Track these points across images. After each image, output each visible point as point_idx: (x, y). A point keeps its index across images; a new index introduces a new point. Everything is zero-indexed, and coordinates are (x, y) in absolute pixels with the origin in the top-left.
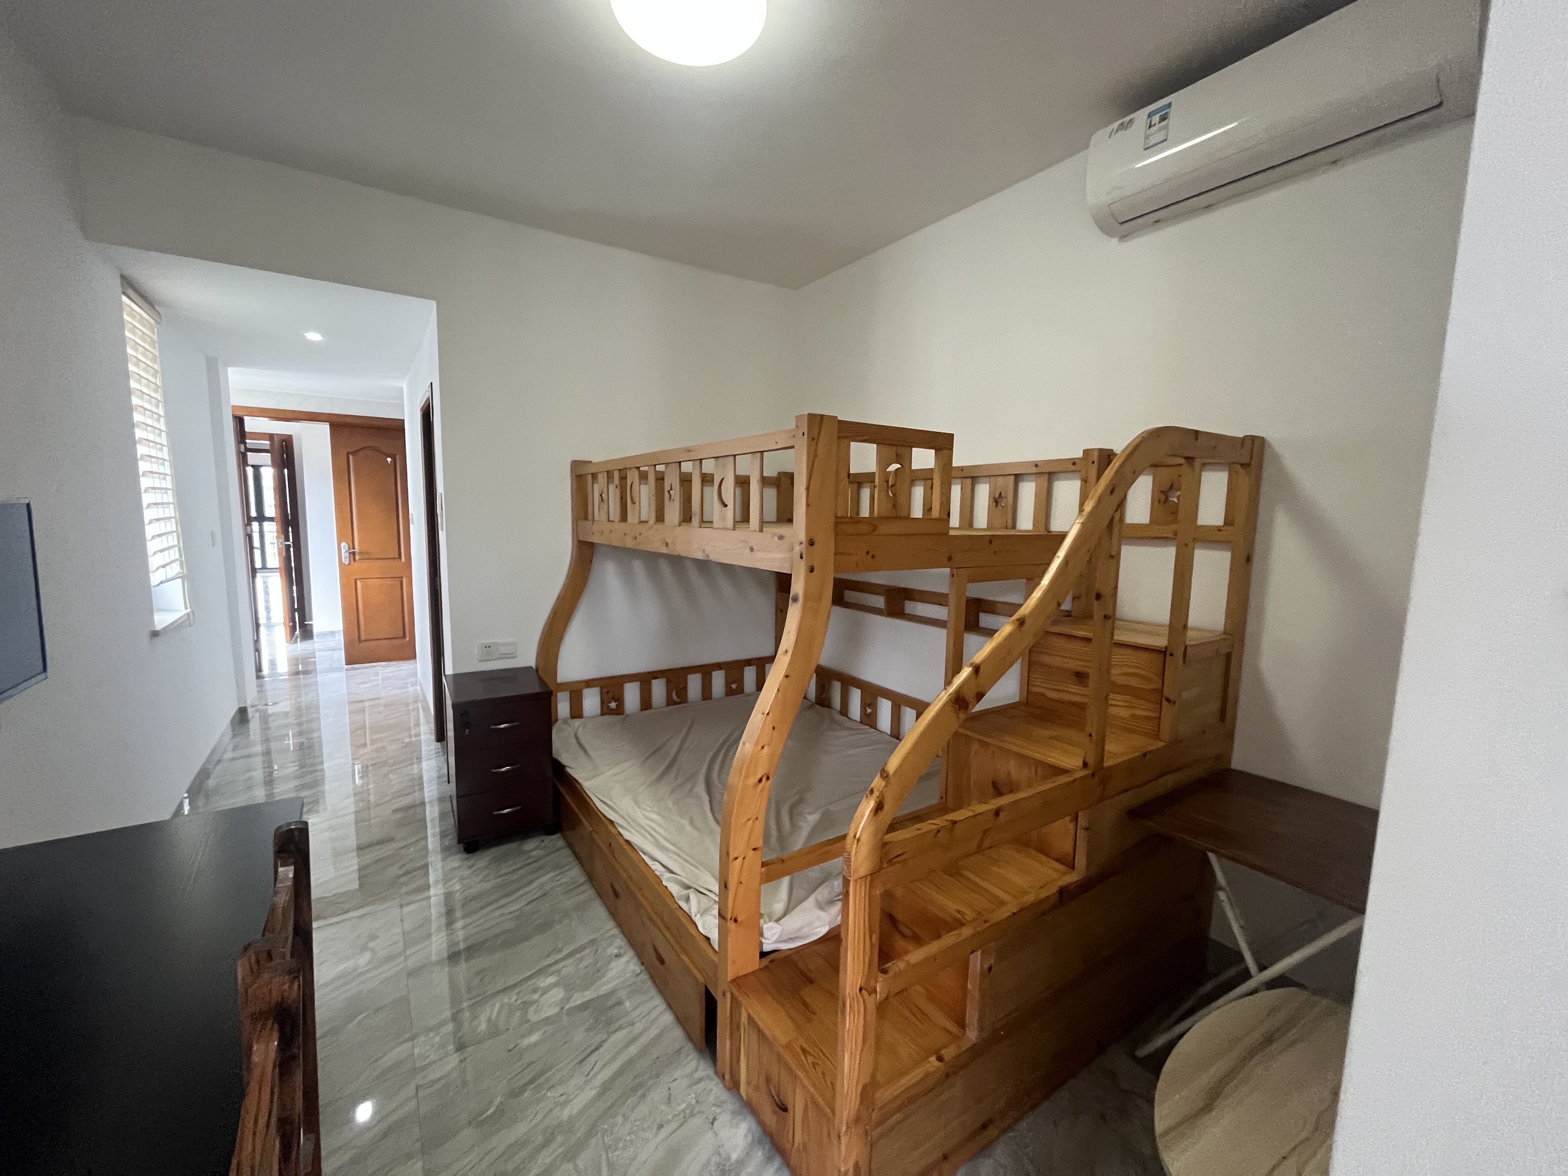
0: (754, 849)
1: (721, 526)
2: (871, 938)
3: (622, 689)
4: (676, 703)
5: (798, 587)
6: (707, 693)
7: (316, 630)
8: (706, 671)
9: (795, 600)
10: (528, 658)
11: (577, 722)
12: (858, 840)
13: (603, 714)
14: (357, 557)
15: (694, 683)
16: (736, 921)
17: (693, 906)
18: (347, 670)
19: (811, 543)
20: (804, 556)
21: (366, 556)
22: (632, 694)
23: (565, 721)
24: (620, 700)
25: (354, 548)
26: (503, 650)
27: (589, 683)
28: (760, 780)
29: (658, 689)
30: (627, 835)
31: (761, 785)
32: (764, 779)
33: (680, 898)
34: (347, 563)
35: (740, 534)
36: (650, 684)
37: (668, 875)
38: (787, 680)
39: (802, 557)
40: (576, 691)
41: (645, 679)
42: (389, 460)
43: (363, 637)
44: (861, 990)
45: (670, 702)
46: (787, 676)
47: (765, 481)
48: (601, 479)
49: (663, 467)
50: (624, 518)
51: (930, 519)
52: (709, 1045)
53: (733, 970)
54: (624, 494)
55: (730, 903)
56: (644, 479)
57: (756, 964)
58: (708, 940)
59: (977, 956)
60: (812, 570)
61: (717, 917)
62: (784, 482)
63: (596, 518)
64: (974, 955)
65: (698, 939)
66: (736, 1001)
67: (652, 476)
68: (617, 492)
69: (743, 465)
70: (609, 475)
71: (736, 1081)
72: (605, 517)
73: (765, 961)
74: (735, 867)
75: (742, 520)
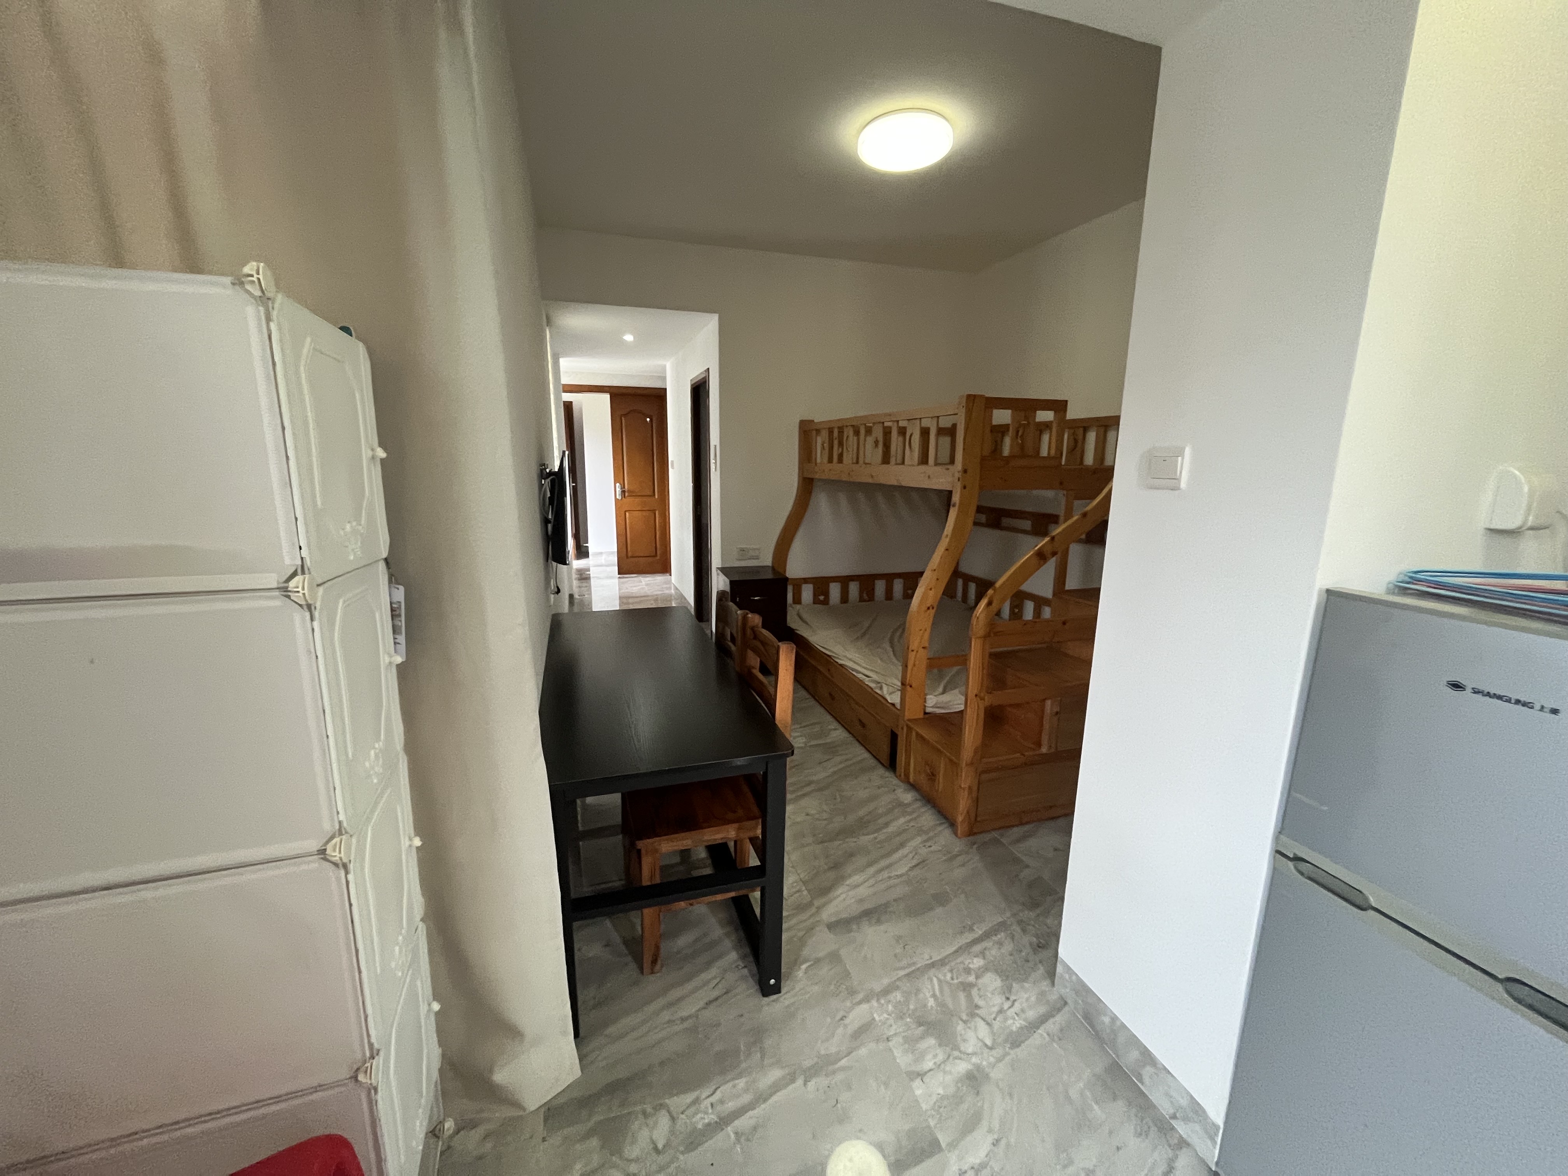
0: (923, 648)
1: (910, 463)
2: (983, 671)
3: (829, 586)
4: (865, 601)
5: (956, 498)
6: (889, 595)
7: (591, 551)
8: (890, 578)
9: (954, 506)
10: (767, 560)
11: (798, 607)
12: (978, 618)
13: (814, 603)
14: (627, 494)
15: (880, 587)
16: (911, 686)
17: (885, 691)
18: (619, 578)
19: (965, 471)
20: (960, 480)
21: (632, 494)
22: (835, 590)
23: (791, 606)
24: (826, 594)
25: (624, 488)
26: (752, 553)
27: (806, 581)
28: (929, 608)
29: (854, 588)
30: (840, 662)
31: (928, 611)
32: (931, 608)
33: (876, 688)
34: (620, 498)
35: (923, 468)
36: (848, 585)
37: (867, 679)
38: (947, 552)
39: (959, 480)
40: (798, 583)
41: (844, 581)
42: (648, 419)
43: (630, 554)
44: (976, 695)
45: (861, 600)
46: (947, 550)
47: (941, 431)
48: (825, 434)
49: (871, 425)
50: (840, 460)
51: (1049, 457)
52: (892, 764)
53: (908, 715)
54: (841, 444)
55: (908, 676)
56: (857, 433)
57: (921, 716)
58: (893, 705)
59: (1048, 703)
60: (965, 487)
61: (899, 693)
62: (951, 432)
63: (819, 461)
64: (1047, 701)
65: (888, 705)
66: (910, 729)
67: (862, 431)
68: (836, 442)
69: (926, 423)
70: (831, 431)
71: (907, 775)
72: (826, 460)
73: (927, 716)
74: (912, 656)
75: (924, 460)
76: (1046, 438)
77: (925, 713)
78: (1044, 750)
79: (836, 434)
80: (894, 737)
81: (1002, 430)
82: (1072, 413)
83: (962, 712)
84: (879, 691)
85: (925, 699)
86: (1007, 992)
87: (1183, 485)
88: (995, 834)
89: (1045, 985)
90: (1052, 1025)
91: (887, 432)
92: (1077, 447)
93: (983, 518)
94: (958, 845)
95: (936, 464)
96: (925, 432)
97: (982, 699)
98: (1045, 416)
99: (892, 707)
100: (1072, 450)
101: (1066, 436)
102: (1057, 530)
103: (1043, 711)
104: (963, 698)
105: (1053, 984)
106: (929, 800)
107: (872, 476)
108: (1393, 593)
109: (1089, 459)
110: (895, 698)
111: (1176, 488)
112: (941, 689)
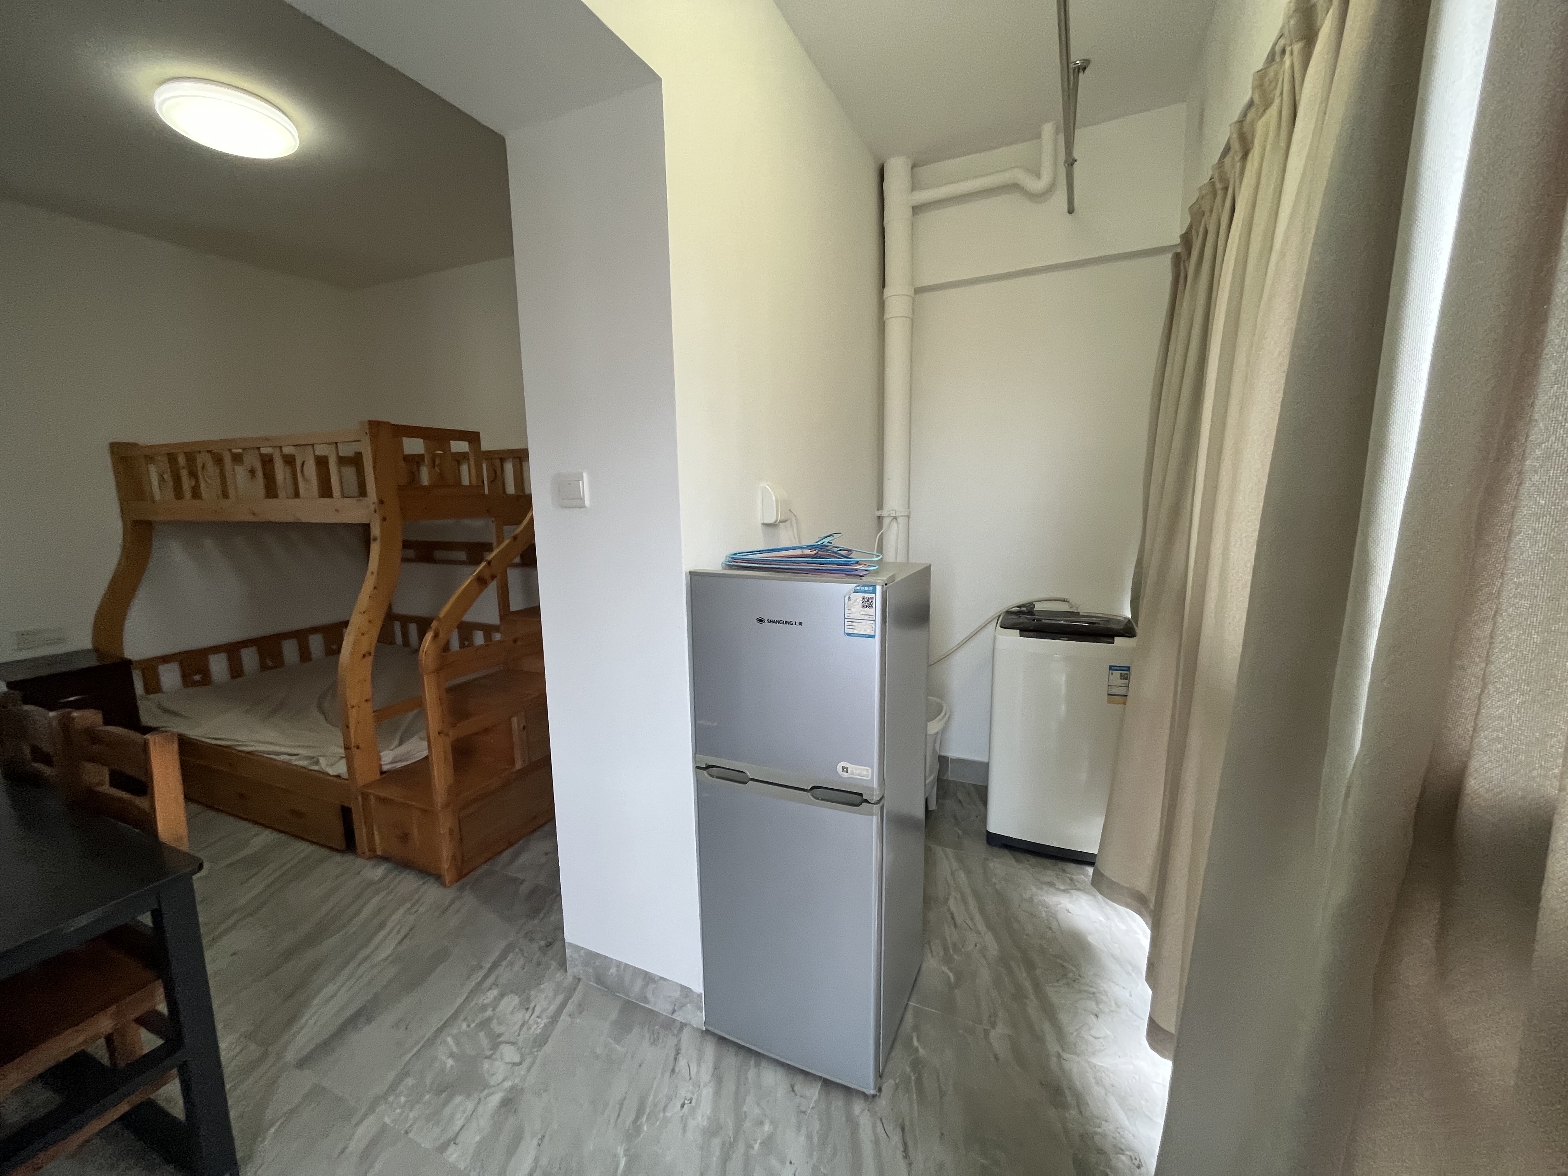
0: (366, 701)
1: (307, 496)
2: (441, 707)
3: (206, 661)
4: (272, 668)
5: (376, 531)
6: (305, 654)
8: (301, 636)
9: (375, 539)
10: (81, 642)
11: (157, 697)
12: (425, 653)
13: (185, 686)
15: (290, 650)
16: (358, 748)
17: (324, 765)
19: (381, 502)
20: (378, 512)
22: (218, 665)
23: (144, 697)
24: (205, 672)
26: (47, 635)
27: (165, 659)
28: (364, 656)
29: (249, 658)
30: (248, 749)
31: (365, 659)
32: (367, 655)
33: (310, 764)
35: (326, 500)
36: (239, 652)
37: (294, 758)
38: (375, 590)
39: (376, 512)
41: (232, 650)
44: (439, 734)
45: (264, 667)
46: (375, 588)
47: (342, 461)
48: (163, 461)
49: (240, 451)
50: (196, 494)
51: (471, 486)
52: (349, 845)
53: (361, 781)
54: (193, 474)
55: (352, 736)
56: (218, 460)
57: (378, 777)
58: (338, 776)
59: (515, 720)
60: (384, 519)
61: (344, 761)
62: (356, 461)
63: (157, 497)
64: (512, 719)
65: (331, 778)
66: (366, 797)
67: (227, 459)
68: (184, 473)
69: (321, 451)
70: (172, 458)
71: (372, 849)
72: (170, 494)
73: (384, 775)
74: (353, 713)
75: (326, 491)
76: (464, 468)
77: (382, 773)
78: (518, 765)
79: (182, 460)
80: (346, 813)
81: (415, 461)
82: (486, 445)
83: (427, 757)
84: (316, 768)
85: (380, 756)
86: (526, 1005)
87: (587, 503)
88: (486, 867)
89: (559, 976)
90: (570, 1007)
91: (267, 462)
92: (497, 477)
93: (411, 553)
94: (448, 894)
95: (344, 496)
96: (322, 463)
97: (447, 735)
98: (459, 446)
99: (339, 780)
100: (492, 482)
101: (484, 466)
102: (491, 556)
103: (510, 730)
104: (425, 744)
105: (566, 970)
106: (405, 864)
107: (254, 514)
108: (725, 569)
109: (511, 489)
110: (341, 768)
111: (582, 506)
112: (396, 742)
